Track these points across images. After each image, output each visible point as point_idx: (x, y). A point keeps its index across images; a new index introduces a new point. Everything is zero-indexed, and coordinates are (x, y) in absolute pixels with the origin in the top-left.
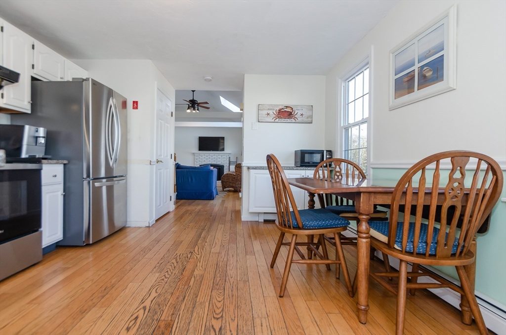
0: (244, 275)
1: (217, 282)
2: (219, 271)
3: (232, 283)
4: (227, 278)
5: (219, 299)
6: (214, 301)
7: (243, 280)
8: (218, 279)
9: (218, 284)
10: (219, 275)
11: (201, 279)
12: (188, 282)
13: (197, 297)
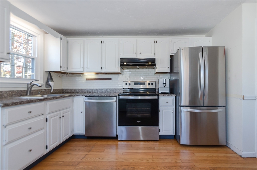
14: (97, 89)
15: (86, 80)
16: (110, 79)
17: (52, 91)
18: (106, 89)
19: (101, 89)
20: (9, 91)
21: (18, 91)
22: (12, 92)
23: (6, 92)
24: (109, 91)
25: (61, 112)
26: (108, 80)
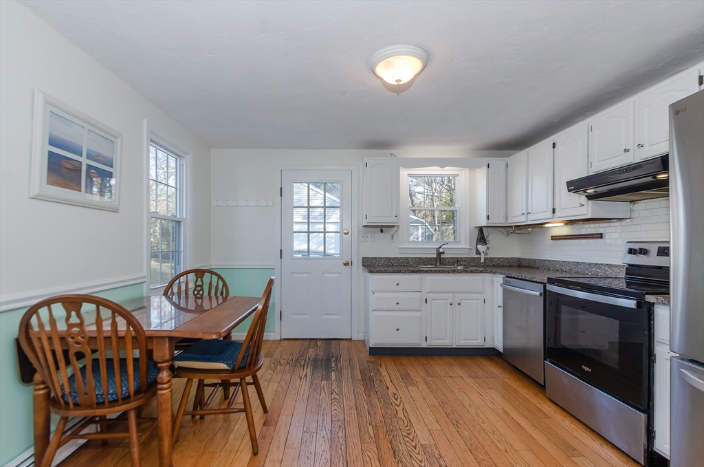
0: (306, 442)
1: (341, 430)
2: (341, 449)
3: (324, 429)
4: (329, 436)
5: (335, 411)
6: (340, 410)
7: (309, 434)
8: (340, 434)
9: (340, 427)
10: (341, 440)
11: (362, 434)
12: (375, 430)
13: (357, 414)
14: (569, 262)
15: (552, 239)
16: (600, 236)
17: (482, 261)
18: (589, 264)
19: (578, 263)
20: (415, 258)
21: (426, 258)
22: (420, 259)
23: (412, 259)
24: (594, 269)
25: (457, 295)
26: (593, 238)
